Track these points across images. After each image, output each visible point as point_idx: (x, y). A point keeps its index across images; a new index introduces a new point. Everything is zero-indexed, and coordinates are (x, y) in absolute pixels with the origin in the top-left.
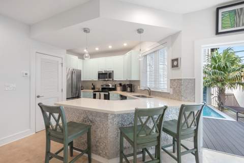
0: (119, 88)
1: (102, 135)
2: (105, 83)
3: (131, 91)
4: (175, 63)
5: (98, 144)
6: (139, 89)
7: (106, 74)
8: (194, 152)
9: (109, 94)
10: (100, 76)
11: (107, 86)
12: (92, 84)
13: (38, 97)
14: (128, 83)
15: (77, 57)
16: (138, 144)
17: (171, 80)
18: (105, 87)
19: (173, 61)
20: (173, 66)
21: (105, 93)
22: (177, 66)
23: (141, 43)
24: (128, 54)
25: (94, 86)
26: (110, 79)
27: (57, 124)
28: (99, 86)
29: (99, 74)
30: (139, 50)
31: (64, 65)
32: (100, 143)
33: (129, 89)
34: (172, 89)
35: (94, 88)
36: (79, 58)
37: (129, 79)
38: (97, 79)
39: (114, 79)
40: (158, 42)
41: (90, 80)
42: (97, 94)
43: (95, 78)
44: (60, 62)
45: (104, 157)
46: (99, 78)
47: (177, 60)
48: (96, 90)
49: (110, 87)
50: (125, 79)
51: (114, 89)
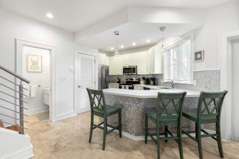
0: (142, 82)
1: (130, 116)
2: (129, 77)
3: (154, 84)
4: (198, 56)
5: (127, 123)
6: (162, 82)
7: (131, 69)
8: (216, 137)
9: (133, 86)
10: (125, 70)
11: (131, 79)
12: (118, 78)
13: (79, 87)
14: (151, 77)
15: (105, 55)
16: (160, 122)
17: (194, 72)
18: (129, 80)
19: (196, 54)
20: (196, 59)
21: (130, 86)
22: (200, 58)
23: (163, 39)
24: (151, 50)
25: (119, 80)
26: (134, 74)
27: (99, 103)
28: (124, 80)
29: (124, 69)
30: (161, 45)
31: (96, 62)
32: (128, 123)
33: (152, 82)
34: (195, 81)
35: (119, 82)
36: (107, 56)
37: (152, 73)
38: (122, 74)
39: (138, 73)
40: (181, 37)
41: (116, 74)
42: (123, 86)
43: (121, 73)
44: (94, 59)
45: (132, 134)
46: (124, 72)
47: (200, 52)
48: (121, 83)
49: (134, 81)
50: (148, 73)
51: (138, 83)
